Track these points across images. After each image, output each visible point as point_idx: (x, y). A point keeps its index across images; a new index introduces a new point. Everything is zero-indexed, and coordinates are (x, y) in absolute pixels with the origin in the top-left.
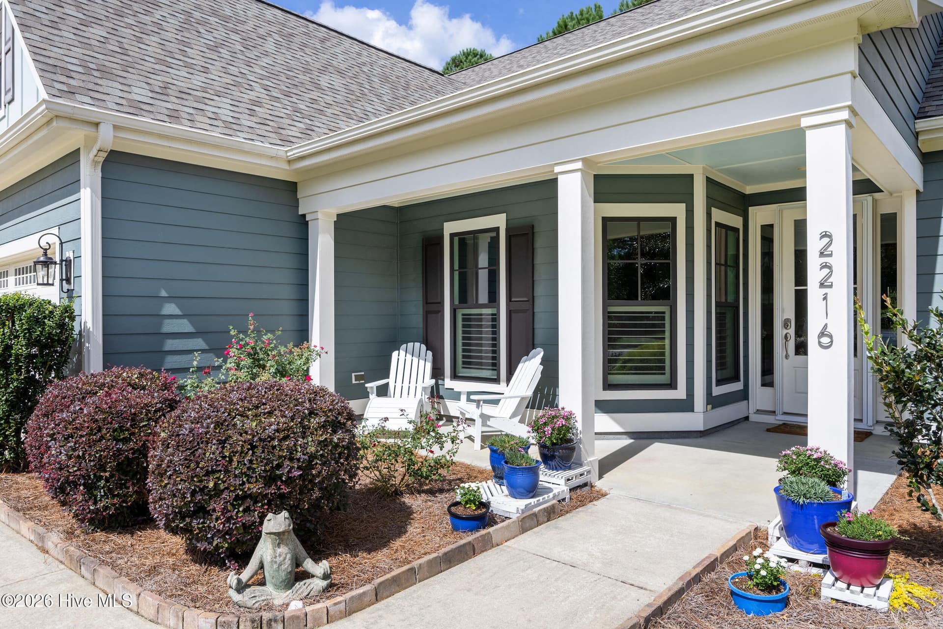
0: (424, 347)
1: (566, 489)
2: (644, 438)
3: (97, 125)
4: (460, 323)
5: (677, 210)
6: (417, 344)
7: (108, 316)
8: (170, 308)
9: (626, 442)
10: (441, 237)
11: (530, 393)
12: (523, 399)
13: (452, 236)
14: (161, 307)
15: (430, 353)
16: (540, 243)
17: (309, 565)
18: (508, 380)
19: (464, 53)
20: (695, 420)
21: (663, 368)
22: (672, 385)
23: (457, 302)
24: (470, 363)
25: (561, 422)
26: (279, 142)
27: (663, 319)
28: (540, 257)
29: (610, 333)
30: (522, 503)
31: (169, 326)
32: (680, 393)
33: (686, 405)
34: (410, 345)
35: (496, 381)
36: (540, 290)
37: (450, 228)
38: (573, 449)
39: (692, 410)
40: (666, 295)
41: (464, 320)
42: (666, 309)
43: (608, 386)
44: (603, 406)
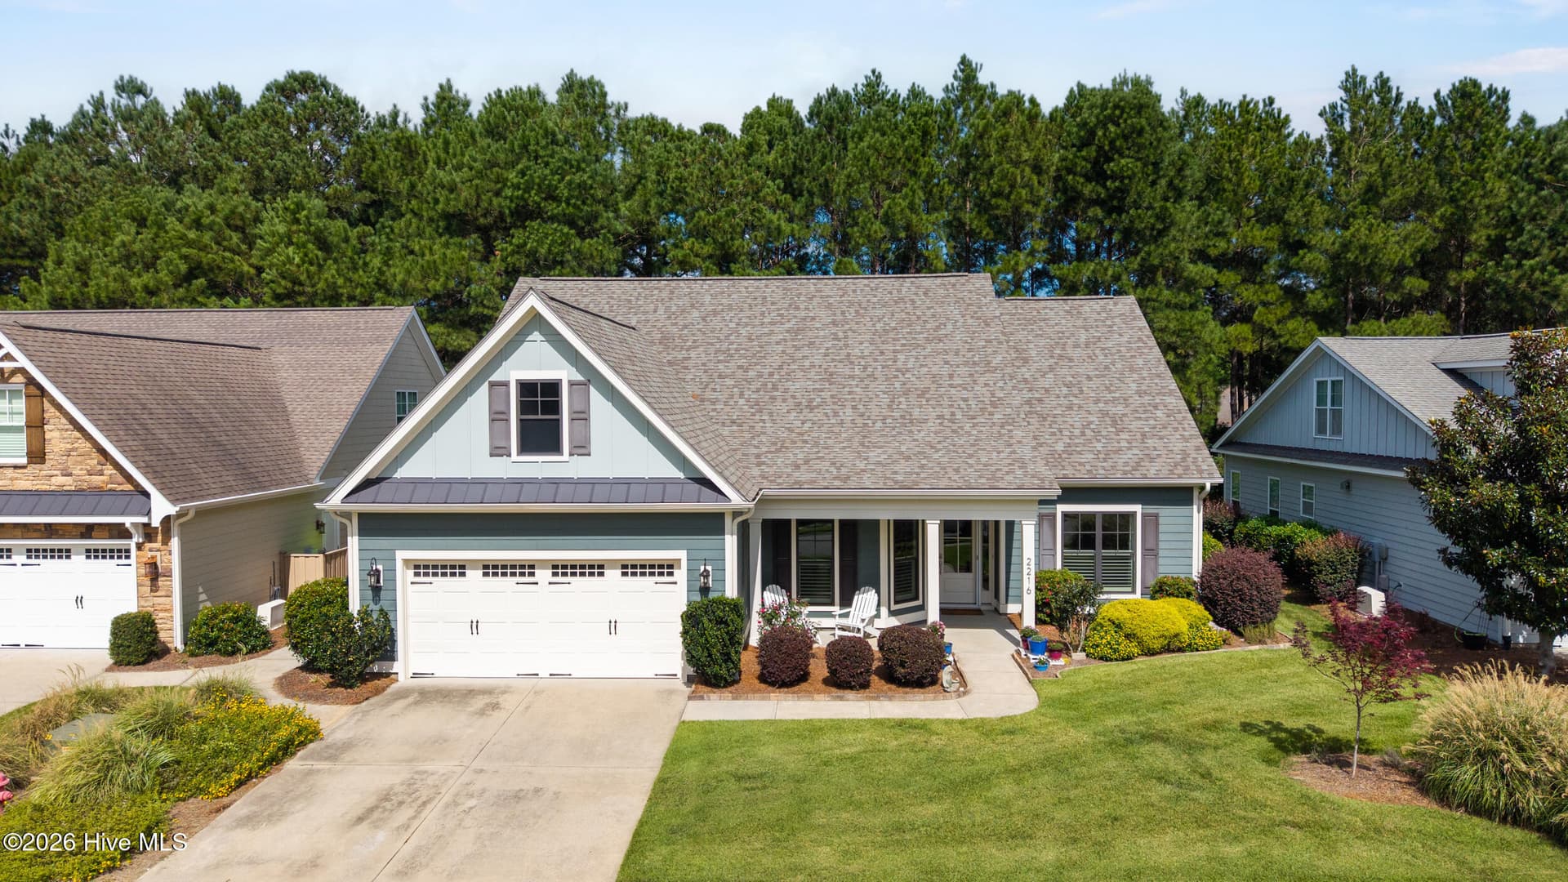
35: (832, 604)
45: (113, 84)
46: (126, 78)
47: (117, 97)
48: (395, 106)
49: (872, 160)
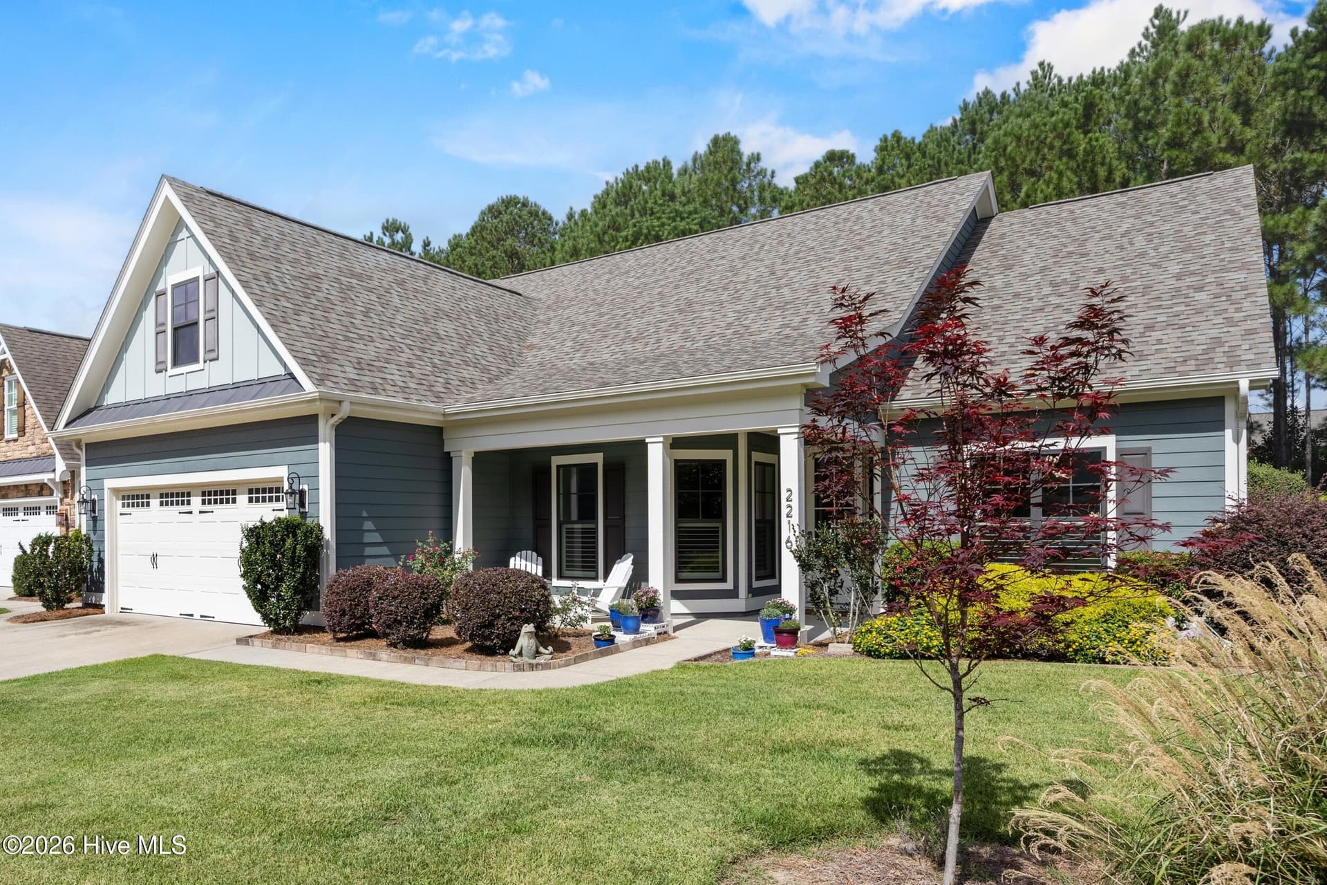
0: (535, 554)
1: (655, 632)
2: (702, 616)
3: (340, 402)
4: (564, 535)
5: (727, 455)
6: (529, 552)
7: (339, 530)
8: (368, 525)
9: (692, 619)
10: (550, 467)
11: (624, 585)
12: (619, 588)
13: (558, 467)
14: (362, 525)
15: (540, 559)
16: (630, 476)
17: (542, 649)
18: (606, 578)
19: (503, 200)
20: (739, 604)
21: (718, 567)
22: (723, 579)
23: (562, 519)
24: (573, 566)
25: (651, 594)
26: (435, 400)
27: (717, 532)
28: (630, 487)
29: (680, 547)
30: (632, 636)
31: (368, 538)
32: (729, 585)
33: (733, 594)
34: (524, 552)
35: (595, 578)
36: (630, 512)
37: (556, 461)
38: (658, 611)
39: (737, 597)
40: (720, 515)
41: (567, 533)
42: (719, 525)
43: (678, 580)
44: (677, 595)
45: (381, 225)
46: (391, 220)
47: (382, 236)
48: (571, 209)
49: (1009, 149)
